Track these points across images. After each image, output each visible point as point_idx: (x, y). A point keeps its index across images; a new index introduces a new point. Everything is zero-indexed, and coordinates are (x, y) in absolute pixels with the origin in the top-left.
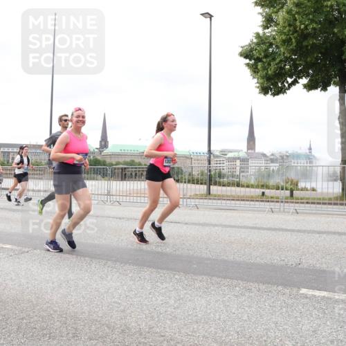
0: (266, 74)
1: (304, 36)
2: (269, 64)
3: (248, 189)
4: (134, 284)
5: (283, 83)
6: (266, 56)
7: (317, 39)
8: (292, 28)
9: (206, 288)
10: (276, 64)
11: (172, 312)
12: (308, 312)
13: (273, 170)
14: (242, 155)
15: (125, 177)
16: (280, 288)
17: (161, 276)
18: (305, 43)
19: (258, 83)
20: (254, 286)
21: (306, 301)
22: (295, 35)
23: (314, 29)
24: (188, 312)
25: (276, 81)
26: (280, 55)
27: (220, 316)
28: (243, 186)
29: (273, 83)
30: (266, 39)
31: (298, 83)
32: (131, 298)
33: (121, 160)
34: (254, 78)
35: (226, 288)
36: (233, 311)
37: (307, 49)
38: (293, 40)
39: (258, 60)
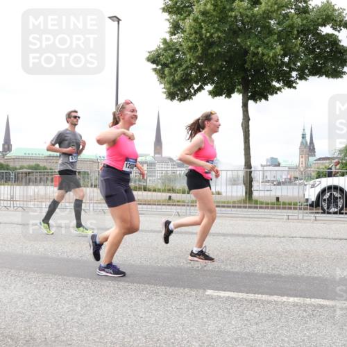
0: (173, 80)
1: (210, 44)
2: (176, 70)
3: (154, 193)
4: (39, 292)
5: (189, 89)
6: (173, 62)
7: (221, 47)
8: (198, 36)
9: (113, 294)
10: (182, 70)
11: (79, 320)
12: (214, 313)
13: (180, 174)
14: (149, 159)
15: (29, 182)
16: (187, 290)
17: (68, 283)
18: (210, 51)
19: (164, 88)
20: (161, 289)
21: (211, 301)
22: (201, 42)
23: (219, 37)
24: (95, 319)
25: (183, 86)
26: (186, 61)
27: (127, 320)
28: (149, 190)
29: (179, 90)
30: (173, 45)
31: (203, 89)
32: (36, 307)
33: (25, 164)
34: (161, 83)
35: (133, 293)
36: (141, 315)
37: (212, 57)
38: (199, 47)
39: (165, 65)
